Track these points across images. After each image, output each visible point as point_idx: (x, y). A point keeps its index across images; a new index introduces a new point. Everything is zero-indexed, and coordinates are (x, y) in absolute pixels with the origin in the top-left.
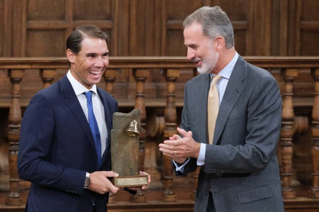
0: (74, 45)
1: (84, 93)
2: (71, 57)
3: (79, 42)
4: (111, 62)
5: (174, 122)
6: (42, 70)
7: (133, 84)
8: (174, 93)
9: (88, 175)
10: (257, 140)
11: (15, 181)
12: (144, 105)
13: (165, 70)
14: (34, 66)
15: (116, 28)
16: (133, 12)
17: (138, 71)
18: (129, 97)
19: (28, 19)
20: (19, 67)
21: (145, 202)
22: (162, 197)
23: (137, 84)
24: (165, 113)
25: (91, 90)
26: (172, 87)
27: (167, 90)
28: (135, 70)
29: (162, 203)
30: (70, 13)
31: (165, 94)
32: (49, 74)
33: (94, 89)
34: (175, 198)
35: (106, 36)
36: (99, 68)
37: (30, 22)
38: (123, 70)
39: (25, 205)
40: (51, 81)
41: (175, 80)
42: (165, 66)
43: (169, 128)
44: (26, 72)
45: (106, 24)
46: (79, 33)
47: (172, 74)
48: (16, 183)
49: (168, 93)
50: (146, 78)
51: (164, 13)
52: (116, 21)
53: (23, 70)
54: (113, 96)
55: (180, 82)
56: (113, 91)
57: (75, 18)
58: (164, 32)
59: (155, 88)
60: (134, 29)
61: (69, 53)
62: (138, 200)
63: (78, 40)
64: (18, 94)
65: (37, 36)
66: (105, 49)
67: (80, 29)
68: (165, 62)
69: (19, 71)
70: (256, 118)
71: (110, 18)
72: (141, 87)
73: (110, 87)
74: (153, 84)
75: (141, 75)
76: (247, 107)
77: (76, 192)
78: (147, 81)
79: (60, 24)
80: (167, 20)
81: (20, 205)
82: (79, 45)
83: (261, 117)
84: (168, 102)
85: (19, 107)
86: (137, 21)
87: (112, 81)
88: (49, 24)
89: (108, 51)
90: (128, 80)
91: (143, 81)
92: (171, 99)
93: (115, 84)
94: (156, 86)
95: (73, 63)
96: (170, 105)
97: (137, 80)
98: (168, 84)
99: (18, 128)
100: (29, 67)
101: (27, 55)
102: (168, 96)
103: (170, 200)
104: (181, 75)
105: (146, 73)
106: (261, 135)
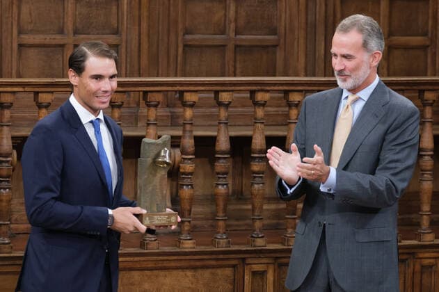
0: (77, 65)
1: (91, 122)
2: (73, 79)
3: (83, 61)
4: (120, 84)
5: (192, 155)
6: (36, 94)
7: (143, 110)
8: (191, 120)
9: (110, 212)
10: (392, 172)
11: (5, 224)
12: (156, 134)
13: (182, 93)
14: (27, 89)
15: (124, 44)
16: (144, 25)
17: (149, 94)
18: (140, 124)
19: (20, 33)
20: (9, 89)
21: (158, 249)
22: (178, 243)
23: (148, 110)
24: (181, 144)
25: (98, 117)
26: (189, 113)
27: (183, 116)
28: (145, 93)
29: (178, 250)
30: (69, 26)
31: (181, 122)
32: (45, 98)
33: (101, 116)
34: (194, 243)
35: (115, 54)
36: (106, 92)
37: (22, 36)
38: (132, 94)
39: (24, 252)
40: (47, 106)
41: (193, 105)
42: (181, 88)
43: (186, 161)
44: (18, 95)
45: (113, 39)
46: (83, 50)
47: (189, 97)
48: (6, 226)
49: (185, 120)
50: (159, 102)
51: (180, 26)
52: (124, 37)
53: (14, 93)
54: (119, 124)
55: (198, 107)
56: (120, 118)
57: (76, 32)
58: (180, 50)
59: (169, 114)
60: (145, 46)
61: (71, 73)
62: (150, 246)
63: (81, 59)
64: (9, 122)
65: (32, 53)
66: (113, 70)
67: (85, 46)
68: (181, 84)
69: (9, 94)
70: (393, 148)
71: (116, 32)
72: (153, 113)
73: (117, 113)
74: (167, 109)
75: (153, 99)
76: (386, 134)
77: (99, 234)
78: (159, 106)
79: (58, 39)
80: (184, 35)
81: (11, 253)
82: (82, 65)
83: (399, 148)
84: (184, 131)
85: (10, 136)
86: (149, 36)
87: (120, 107)
88: (45, 39)
89: (116, 72)
90: (138, 104)
91: (156, 106)
92: (188, 127)
93: (122, 110)
94: (171, 112)
95: (76, 86)
96: (188, 134)
97: (149, 106)
98: (184, 110)
99: (8, 161)
100: (21, 89)
101: (19, 76)
102: (184, 124)
103: (186, 246)
104: (200, 99)
105: (158, 97)
106: (396, 168)
